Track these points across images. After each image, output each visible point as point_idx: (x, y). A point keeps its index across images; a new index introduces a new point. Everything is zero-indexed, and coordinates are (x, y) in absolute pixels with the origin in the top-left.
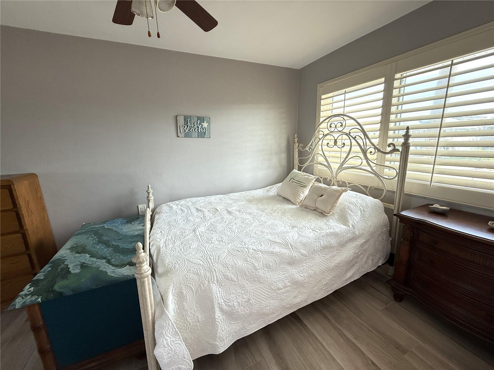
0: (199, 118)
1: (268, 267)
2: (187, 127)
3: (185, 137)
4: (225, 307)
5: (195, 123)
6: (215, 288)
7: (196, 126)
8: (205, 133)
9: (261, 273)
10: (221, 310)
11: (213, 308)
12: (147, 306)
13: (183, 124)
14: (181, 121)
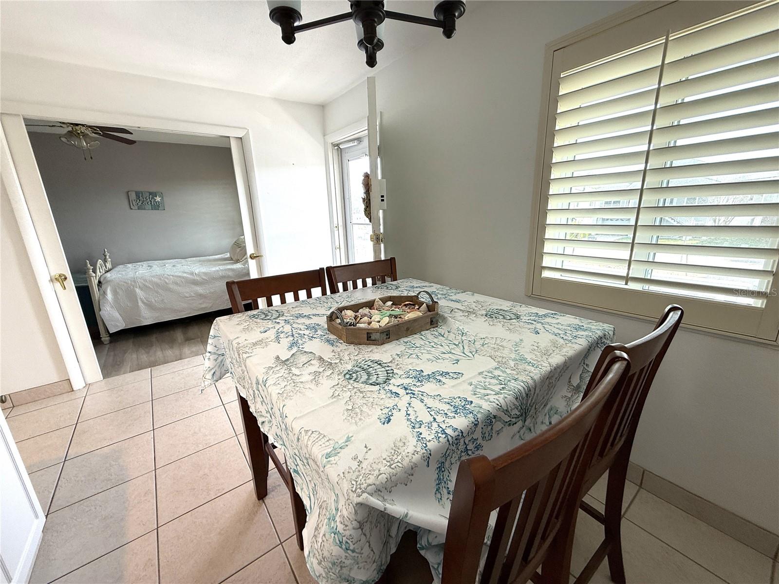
0: (150, 193)
1: (176, 284)
2: (140, 200)
3: (138, 209)
4: (145, 301)
5: (148, 198)
6: (138, 290)
7: (149, 200)
8: (158, 206)
9: (171, 286)
10: (143, 302)
11: (137, 300)
12: (94, 291)
13: (135, 198)
14: (133, 196)
